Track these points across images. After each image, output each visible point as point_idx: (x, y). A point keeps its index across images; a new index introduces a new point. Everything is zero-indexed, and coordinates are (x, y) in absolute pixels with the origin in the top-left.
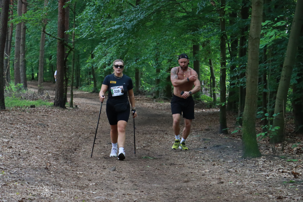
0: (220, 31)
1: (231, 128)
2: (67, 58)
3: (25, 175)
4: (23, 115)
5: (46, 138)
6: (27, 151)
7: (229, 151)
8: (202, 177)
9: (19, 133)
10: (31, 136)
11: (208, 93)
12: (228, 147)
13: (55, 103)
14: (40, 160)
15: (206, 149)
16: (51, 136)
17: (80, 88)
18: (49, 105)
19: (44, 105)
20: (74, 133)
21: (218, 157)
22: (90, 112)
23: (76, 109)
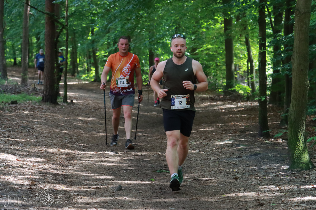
7: (271, 160)
8: (236, 197)
12: (269, 156)
13: (43, 98)
15: (241, 159)
18: (36, 100)
19: (29, 100)
22: (90, 108)
23: (72, 105)
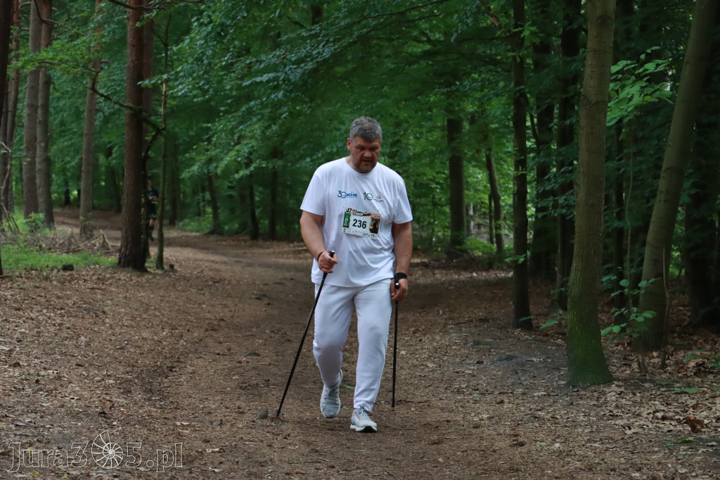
0: (512, 84)
1: (540, 315)
2: (150, 152)
3: (51, 430)
4: (44, 289)
5: (100, 343)
6: (55, 372)
7: (537, 369)
8: (474, 431)
9: (36, 330)
10: (66, 338)
11: (485, 233)
12: (532, 361)
13: (120, 259)
14: (86, 394)
15: (482, 366)
16: (113, 338)
17: (181, 224)
18: (107, 264)
19: (94, 264)
20: (167, 330)
21: (510, 384)
22: (204, 279)
23: (171, 273)
